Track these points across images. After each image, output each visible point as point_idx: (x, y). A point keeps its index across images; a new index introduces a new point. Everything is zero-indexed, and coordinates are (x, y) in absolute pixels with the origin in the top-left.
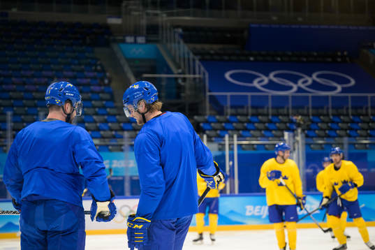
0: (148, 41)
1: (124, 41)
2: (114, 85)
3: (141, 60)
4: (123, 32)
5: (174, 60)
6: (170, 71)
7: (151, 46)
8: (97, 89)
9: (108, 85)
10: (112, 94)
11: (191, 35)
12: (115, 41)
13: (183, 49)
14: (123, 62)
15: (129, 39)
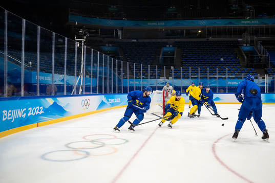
0: (250, 45)
1: (243, 46)
2: (240, 59)
3: (248, 51)
4: (242, 43)
5: (259, 51)
6: (257, 55)
7: (251, 47)
8: (234, 60)
9: (238, 59)
10: (239, 62)
11: (264, 43)
12: (240, 46)
13: (262, 47)
14: (242, 52)
15: (245, 45)
